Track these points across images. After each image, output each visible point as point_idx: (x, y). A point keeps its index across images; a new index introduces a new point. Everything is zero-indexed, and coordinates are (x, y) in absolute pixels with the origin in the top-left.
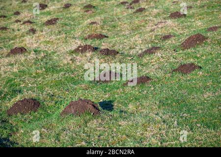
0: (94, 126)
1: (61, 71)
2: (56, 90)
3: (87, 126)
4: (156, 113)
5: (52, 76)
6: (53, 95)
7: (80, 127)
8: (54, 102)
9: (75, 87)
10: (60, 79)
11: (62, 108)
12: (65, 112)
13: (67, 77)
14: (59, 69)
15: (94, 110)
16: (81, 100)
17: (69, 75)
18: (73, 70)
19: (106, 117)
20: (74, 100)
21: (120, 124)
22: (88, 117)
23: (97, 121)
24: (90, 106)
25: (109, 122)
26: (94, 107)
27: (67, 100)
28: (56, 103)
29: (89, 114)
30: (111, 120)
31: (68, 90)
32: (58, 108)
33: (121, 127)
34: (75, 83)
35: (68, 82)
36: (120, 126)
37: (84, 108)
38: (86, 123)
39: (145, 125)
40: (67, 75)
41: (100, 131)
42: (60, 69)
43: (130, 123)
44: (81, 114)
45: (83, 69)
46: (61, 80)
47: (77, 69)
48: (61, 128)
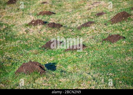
0: (40, 82)
1: (17, 39)
2: (13, 55)
3: (35, 82)
4: (88, 72)
5: (11, 43)
6: (10, 58)
7: (30, 83)
8: (11, 63)
9: (28, 52)
10: (17, 46)
11: (17, 68)
12: (18, 71)
14: (16, 38)
15: (41, 70)
16: (30, 61)
17: (24, 43)
18: (27, 39)
19: (50, 75)
20: (27, 62)
21: (60, 80)
22: (36, 75)
23: (43, 79)
24: (37, 67)
25: (52, 79)
26: (41, 67)
27: (21, 62)
28: (12, 64)
29: (37, 73)
30: (53, 78)
31: (22, 54)
32: (14, 68)
33: (61, 84)
34: (28, 49)
35: (22, 48)
36: (60, 82)
37: (33, 69)
38: (34, 80)
39: (79, 81)
40: (22, 43)
41: (45, 86)
42: (17, 38)
43: (68, 80)
44: (31, 73)
45: (34, 38)
46: (17, 47)
47: (30, 38)
48: (15, 84)
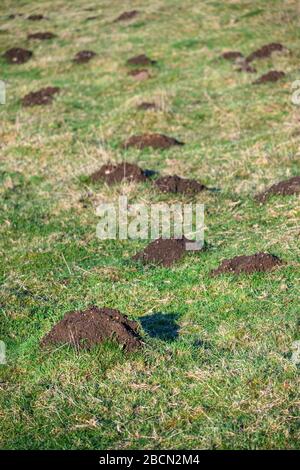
0: (123, 379)
1: (52, 228)
2: (35, 280)
3: (105, 378)
4: (287, 350)
5: (30, 240)
6: (26, 293)
7: (88, 379)
8: (26, 310)
9: (86, 272)
10: (49, 249)
11: (48, 327)
12: (51, 339)
13: (67, 246)
14: (48, 223)
15: (126, 337)
16: (93, 308)
17: (73, 241)
18: (85, 227)
19: (156, 356)
20: (80, 307)
21: (191, 375)
22: (110, 355)
23: (133, 367)
24: (116, 327)
25: (164, 368)
26: (128, 328)
27: (62, 307)
28: (32, 312)
29: (114, 347)
30: (168, 364)
31: (66, 280)
32: (38, 326)
33: (192, 385)
34: (85, 263)
35: (67, 260)
36: (191, 380)
37: (100, 331)
38: (105, 369)
39: (255, 381)
40: (67, 241)
41: (138, 391)
42: (52, 225)
43: (218, 375)
44: (93, 346)
46: (50, 253)
48: (38, 380)
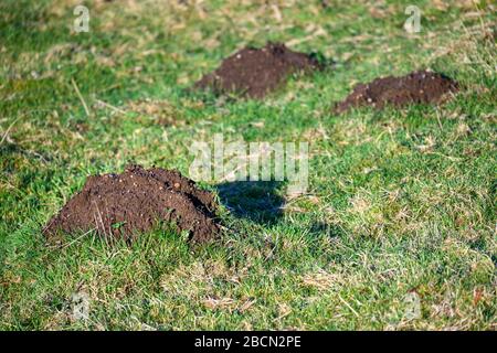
0: (191, 291)
1: (52, 37)
2: (28, 126)
3: (158, 290)
4: (475, 236)
5: (15, 58)
6: (12, 148)
7: (129, 292)
8: (15, 177)
9: (115, 111)
10: (49, 73)
11: (54, 205)
12: (63, 225)
13: (80, 67)
14: (44, 28)
15: (193, 217)
16: (136, 169)
17: (91, 57)
18: (109, 34)
19: (247, 249)
20: (108, 170)
21: (308, 281)
22: (166, 249)
23: (207, 270)
24: (176, 202)
25: (262, 271)
26: (196, 202)
27: (76, 171)
28: (26, 181)
29: (172, 234)
30: (268, 264)
31: (80, 126)
32: (36, 204)
33: (311, 299)
34: (113, 95)
35: (82, 90)
36: (308, 291)
37: (148, 208)
38: (157, 273)
39: (423, 289)
40: (80, 58)
41: (217, 311)
42: (52, 31)
43: (355, 280)
44: (136, 234)
45: (151, 30)
46: (51, 80)
47: (124, 32)
48: (41, 295)
